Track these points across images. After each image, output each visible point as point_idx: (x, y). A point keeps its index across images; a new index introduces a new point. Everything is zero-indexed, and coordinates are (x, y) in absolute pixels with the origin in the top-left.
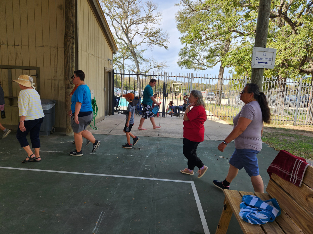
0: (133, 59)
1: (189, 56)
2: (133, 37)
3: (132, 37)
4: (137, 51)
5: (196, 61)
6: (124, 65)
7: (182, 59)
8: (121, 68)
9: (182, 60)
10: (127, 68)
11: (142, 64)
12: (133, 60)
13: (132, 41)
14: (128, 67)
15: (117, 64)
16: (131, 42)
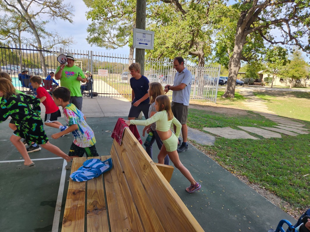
0: (32, 31)
1: (98, 33)
2: (29, 5)
3: (27, 5)
4: (37, 22)
5: (106, 38)
6: (21, 38)
7: (91, 35)
8: (16, 41)
9: (91, 37)
10: (25, 42)
11: (44, 38)
12: (32, 33)
13: (27, 9)
14: (25, 40)
15: (11, 37)
16: (26, 11)
